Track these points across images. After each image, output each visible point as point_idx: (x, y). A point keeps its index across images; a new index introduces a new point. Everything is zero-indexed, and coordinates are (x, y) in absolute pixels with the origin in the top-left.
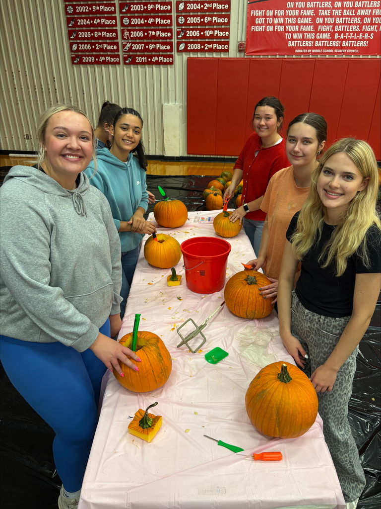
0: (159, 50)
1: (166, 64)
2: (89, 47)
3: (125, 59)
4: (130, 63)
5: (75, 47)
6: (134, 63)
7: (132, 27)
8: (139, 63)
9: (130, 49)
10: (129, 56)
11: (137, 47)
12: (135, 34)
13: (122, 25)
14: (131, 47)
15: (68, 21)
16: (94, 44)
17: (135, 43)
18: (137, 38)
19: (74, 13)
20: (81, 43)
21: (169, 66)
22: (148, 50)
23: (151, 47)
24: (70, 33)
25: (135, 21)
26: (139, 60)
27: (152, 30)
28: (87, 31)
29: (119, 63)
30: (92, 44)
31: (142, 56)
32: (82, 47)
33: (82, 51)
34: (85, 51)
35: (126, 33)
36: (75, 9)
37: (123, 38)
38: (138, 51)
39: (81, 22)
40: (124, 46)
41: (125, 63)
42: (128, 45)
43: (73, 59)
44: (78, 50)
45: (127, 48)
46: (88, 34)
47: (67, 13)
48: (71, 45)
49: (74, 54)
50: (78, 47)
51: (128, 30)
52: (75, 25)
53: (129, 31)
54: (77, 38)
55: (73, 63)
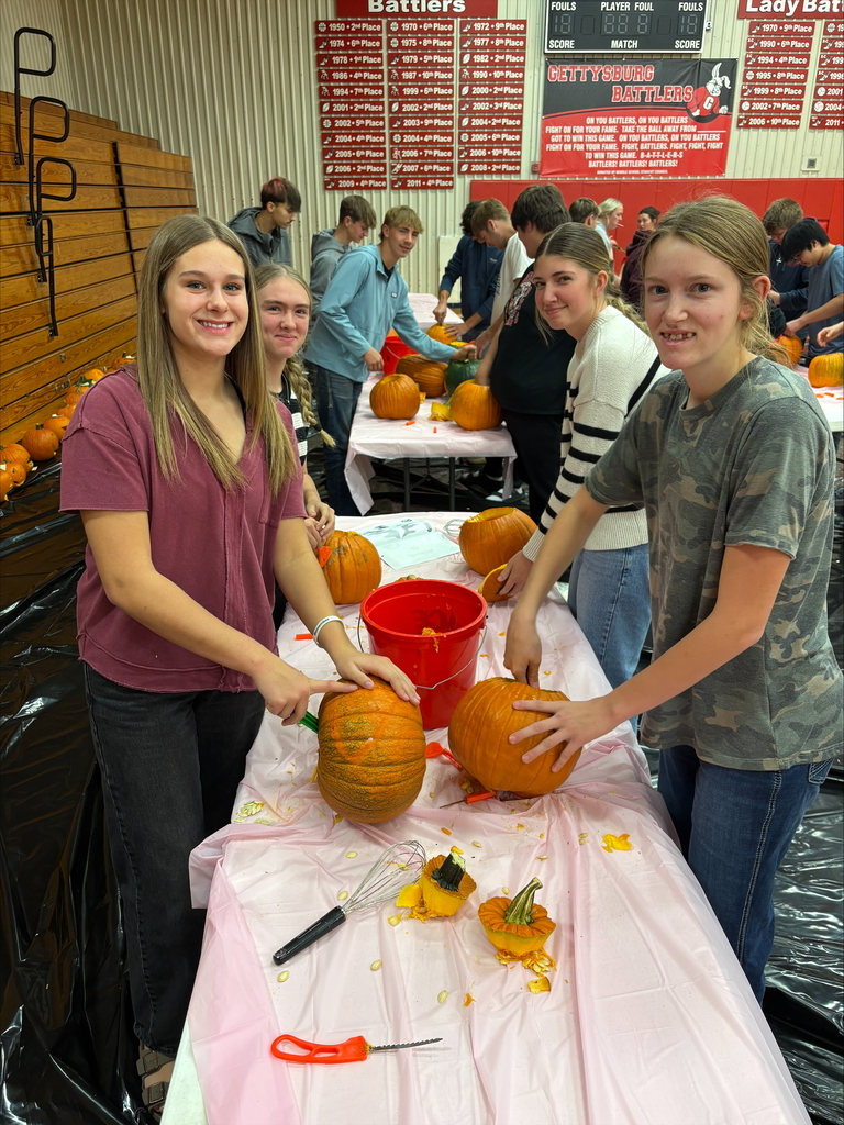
0: (436, 172)
1: (445, 188)
2: (348, 169)
3: (393, 183)
4: (399, 188)
5: (330, 169)
6: (404, 187)
7: (404, 146)
8: (411, 188)
9: (401, 172)
10: (399, 179)
11: (408, 168)
12: (407, 153)
13: (392, 142)
14: (402, 168)
15: (324, 137)
16: (355, 165)
17: (407, 164)
18: (410, 158)
19: (333, 127)
20: (339, 165)
21: (448, 191)
22: (423, 172)
23: (427, 168)
24: (325, 152)
25: (408, 138)
26: (411, 183)
27: (429, 149)
28: (348, 149)
29: (385, 188)
30: (352, 165)
31: (415, 179)
32: (340, 169)
33: (339, 174)
34: (343, 173)
35: (397, 153)
36: (333, 123)
37: (392, 158)
38: (411, 173)
39: (340, 139)
40: (393, 167)
41: (393, 188)
42: (399, 166)
43: (326, 184)
44: (333, 173)
45: (396, 170)
46: (348, 154)
47: (322, 128)
48: (325, 166)
49: (327, 178)
50: (334, 169)
51: (399, 149)
52: (333, 142)
53: (401, 149)
54: (333, 158)
55: (326, 188)
